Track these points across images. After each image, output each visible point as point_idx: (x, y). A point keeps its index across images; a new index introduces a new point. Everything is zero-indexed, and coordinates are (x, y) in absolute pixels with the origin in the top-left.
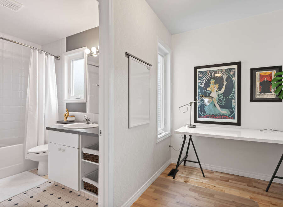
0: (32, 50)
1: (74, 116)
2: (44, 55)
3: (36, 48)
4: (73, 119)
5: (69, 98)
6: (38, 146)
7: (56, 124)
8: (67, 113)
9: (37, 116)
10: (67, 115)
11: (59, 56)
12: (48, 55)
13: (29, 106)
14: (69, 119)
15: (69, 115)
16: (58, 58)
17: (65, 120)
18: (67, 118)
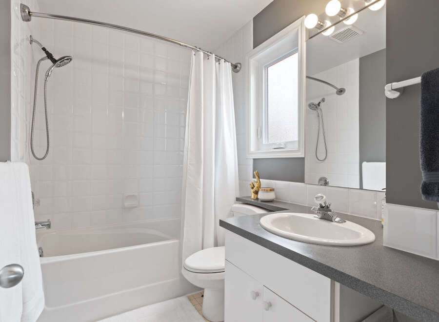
0: (194, 53)
1: (272, 190)
2: (214, 61)
3: (200, 49)
4: (271, 196)
5: (258, 149)
6: (203, 249)
7: (235, 203)
8: (256, 180)
9: (202, 187)
10: (256, 185)
11: (240, 64)
12: (221, 61)
13: (189, 165)
14: (262, 196)
15: (259, 187)
16: (238, 68)
17: (253, 197)
18: (256, 193)
